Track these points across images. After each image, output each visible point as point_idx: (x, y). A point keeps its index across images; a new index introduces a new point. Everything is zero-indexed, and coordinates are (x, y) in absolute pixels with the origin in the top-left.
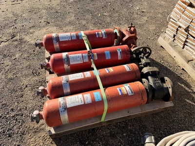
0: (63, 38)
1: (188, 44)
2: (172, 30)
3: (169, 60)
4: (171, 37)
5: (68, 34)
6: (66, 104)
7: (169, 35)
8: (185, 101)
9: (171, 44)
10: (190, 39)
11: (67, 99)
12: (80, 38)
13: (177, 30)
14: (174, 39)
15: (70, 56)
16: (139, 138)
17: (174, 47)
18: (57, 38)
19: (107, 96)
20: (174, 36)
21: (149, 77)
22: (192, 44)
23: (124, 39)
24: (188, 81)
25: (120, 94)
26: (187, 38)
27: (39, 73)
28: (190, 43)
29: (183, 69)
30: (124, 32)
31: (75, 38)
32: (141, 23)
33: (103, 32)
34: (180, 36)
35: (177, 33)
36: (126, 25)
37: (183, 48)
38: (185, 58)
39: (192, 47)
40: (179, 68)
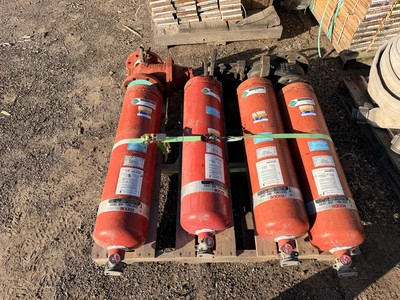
0: (133, 186)
1: (202, 9)
2: (165, 10)
3: (202, 51)
4: (171, 21)
5: (124, 173)
6: (338, 196)
7: (166, 21)
9: (183, 30)
11: (326, 194)
12: (145, 151)
13: (173, 3)
14: (179, 20)
15: (207, 177)
17: (191, 29)
18: (128, 199)
20: (175, 15)
22: (209, 4)
23: (169, 78)
24: (250, 48)
25: (314, 114)
26: (197, 3)
28: (204, 6)
29: (227, 43)
30: (149, 71)
33: (140, 102)
34: (183, 8)
35: (176, 9)
37: (200, 20)
38: (219, 28)
39: (211, 7)
40: (221, 47)
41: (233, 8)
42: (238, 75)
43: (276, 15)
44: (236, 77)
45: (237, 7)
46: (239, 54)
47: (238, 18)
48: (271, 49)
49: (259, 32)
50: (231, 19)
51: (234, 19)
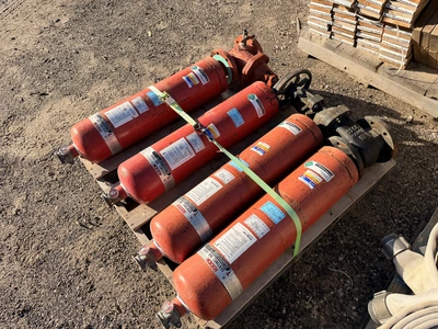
0: (119, 118)
1: (362, 35)
2: (322, 16)
3: (337, 78)
4: (323, 31)
5: (126, 105)
6: (223, 258)
7: (319, 29)
8: (405, 145)
9: (328, 46)
10: (365, 24)
11: (218, 248)
12: (157, 104)
13: (332, 13)
14: (332, 34)
15: (161, 152)
16: (368, 252)
17: (337, 49)
18: (107, 124)
19: (290, 202)
20: (330, 27)
21: (339, 130)
22: (371, 33)
24: (389, 106)
25: (312, 187)
26: (358, 24)
27: (97, 219)
28: (366, 32)
29: (370, 87)
30: (238, 55)
31: (144, 109)
32: (244, 20)
33: (197, 71)
34: (342, 23)
35: (333, 20)
36: (217, 37)
37: (355, 45)
38: (367, 63)
39: (373, 37)
40: (361, 87)
41: (397, 50)
45: (401, 52)
49: (411, 94)
50: (388, 62)
51: (394, 63)
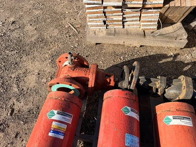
1: (127, 19)
2: (98, 17)
4: (101, 26)
7: (97, 26)
9: (109, 34)
10: (128, 13)
13: (104, 13)
14: (107, 26)
17: (115, 33)
20: (105, 22)
22: (133, 17)
26: (123, 14)
28: (128, 17)
29: (141, 46)
34: (112, 17)
35: (106, 17)
37: (124, 27)
38: (137, 35)
39: (134, 19)
40: (136, 48)
41: (151, 21)
42: (157, 90)
43: (184, 31)
44: (154, 91)
45: (154, 21)
46: (150, 56)
47: (153, 29)
48: (176, 56)
50: (148, 29)
51: (150, 29)
